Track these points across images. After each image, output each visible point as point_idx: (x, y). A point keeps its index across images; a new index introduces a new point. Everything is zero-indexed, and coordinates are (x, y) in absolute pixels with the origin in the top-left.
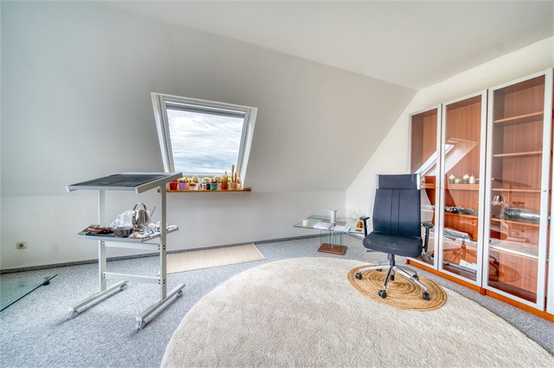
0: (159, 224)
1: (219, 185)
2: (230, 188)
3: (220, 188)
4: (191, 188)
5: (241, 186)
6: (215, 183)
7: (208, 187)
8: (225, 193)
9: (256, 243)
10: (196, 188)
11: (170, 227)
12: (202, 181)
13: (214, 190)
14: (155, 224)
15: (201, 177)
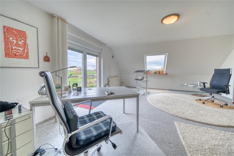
0: (146, 79)
1: (158, 72)
2: (161, 73)
3: (158, 73)
4: (151, 73)
5: (164, 73)
6: (157, 72)
7: (155, 73)
8: (159, 74)
9: (169, 90)
10: (152, 73)
11: (148, 80)
12: (153, 71)
13: (156, 74)
14: (145, 79)
15: (153, 70)
